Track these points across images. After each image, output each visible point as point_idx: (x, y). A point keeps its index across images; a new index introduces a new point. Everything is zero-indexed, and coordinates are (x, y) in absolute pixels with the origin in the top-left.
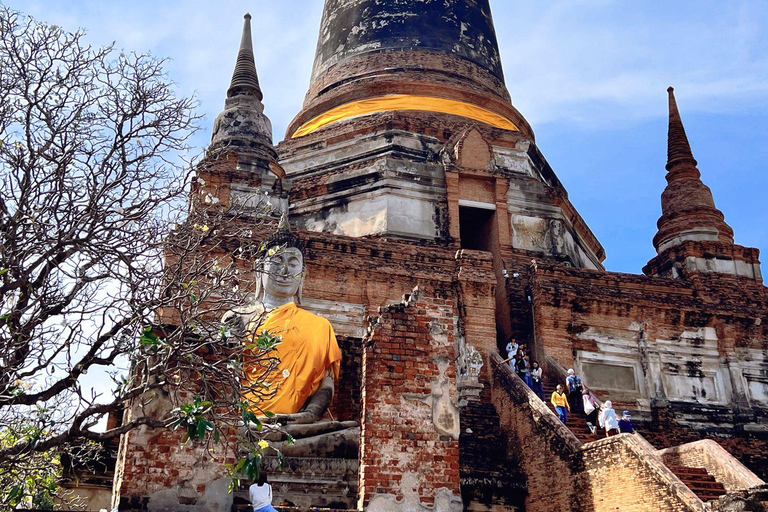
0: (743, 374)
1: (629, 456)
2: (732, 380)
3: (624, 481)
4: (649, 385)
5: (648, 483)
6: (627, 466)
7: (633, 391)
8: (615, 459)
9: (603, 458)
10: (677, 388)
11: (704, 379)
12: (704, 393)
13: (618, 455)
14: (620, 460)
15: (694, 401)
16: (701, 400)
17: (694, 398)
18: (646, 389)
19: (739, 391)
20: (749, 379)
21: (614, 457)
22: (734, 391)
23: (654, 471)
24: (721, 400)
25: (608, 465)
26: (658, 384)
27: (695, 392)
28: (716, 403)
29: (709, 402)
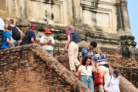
0: (81, 4)
1: (36, 62)
2: (73, 8)
3: (29, 81)
4: (17, 7)
5: (53, 83)
6: (34, 70)
7: (4, 12)
8: (22, 65)
9: (9, 63)
10: (35, 11)
11: (54, 6)
12: (52, 17)
13: (26, 61)
14: (27, 65)
15: (45, 22)
16: (51, 22)
17: (46, 20)
18: (14, 10)
19: (77, 17)
20: (84, 7)
21: (21, 62)
22: (74, 17)
23: (60, 74)
24: (64, 23)
25: (14, 69)
26: (23, 7)
27: (46, 16)
28: (60, 25)
29: (56, 24)
